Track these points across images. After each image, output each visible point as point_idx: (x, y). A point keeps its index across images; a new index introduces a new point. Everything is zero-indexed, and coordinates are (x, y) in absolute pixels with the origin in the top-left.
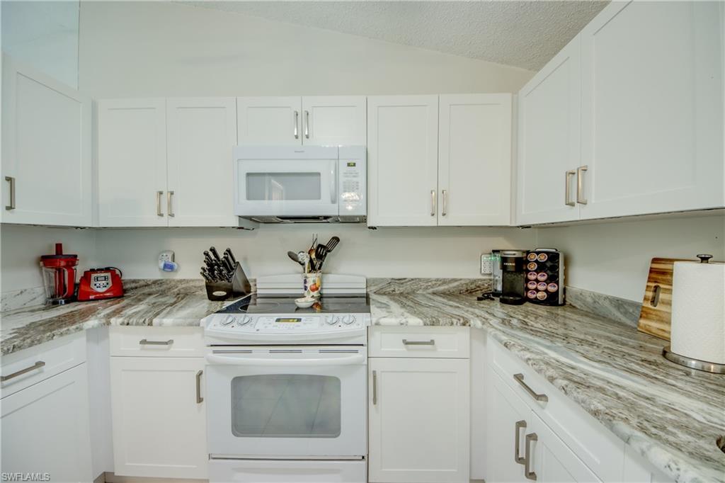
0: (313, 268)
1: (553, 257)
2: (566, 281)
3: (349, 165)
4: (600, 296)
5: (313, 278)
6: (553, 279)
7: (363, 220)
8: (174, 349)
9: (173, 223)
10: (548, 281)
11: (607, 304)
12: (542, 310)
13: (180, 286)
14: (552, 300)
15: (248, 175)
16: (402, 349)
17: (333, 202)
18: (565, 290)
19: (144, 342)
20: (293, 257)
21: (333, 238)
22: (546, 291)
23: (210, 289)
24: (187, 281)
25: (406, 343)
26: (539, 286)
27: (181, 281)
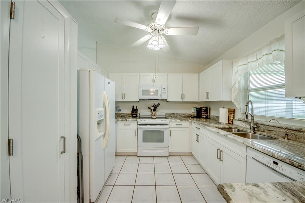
0: (154, 110)
1: (207, 108)
2: (210, 114)
3: (164, 88)
4: (214, 116)
5: (154, 113)
6: (207, 113)
7: (166, 100)
8: (131, 125)
9: (125, 100)
10: (206, 114)
11: (216, 117)
12: (204, 120)
13: (122, 115)
14: (206, 117)
15: (142, 90)
16: (176, 126)
17: (160, 96)
18: (209, 116)
19: (125, 124)
20: (149, 108)
21: (158, 104)
22: (205, 116)
23: (132, 115)
24: (123, 114)
25: (176, 124)
26: (204, 115)
27: (122, 114)
